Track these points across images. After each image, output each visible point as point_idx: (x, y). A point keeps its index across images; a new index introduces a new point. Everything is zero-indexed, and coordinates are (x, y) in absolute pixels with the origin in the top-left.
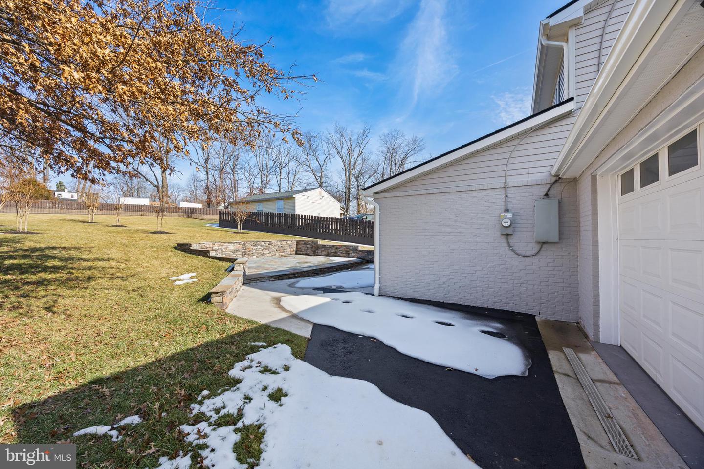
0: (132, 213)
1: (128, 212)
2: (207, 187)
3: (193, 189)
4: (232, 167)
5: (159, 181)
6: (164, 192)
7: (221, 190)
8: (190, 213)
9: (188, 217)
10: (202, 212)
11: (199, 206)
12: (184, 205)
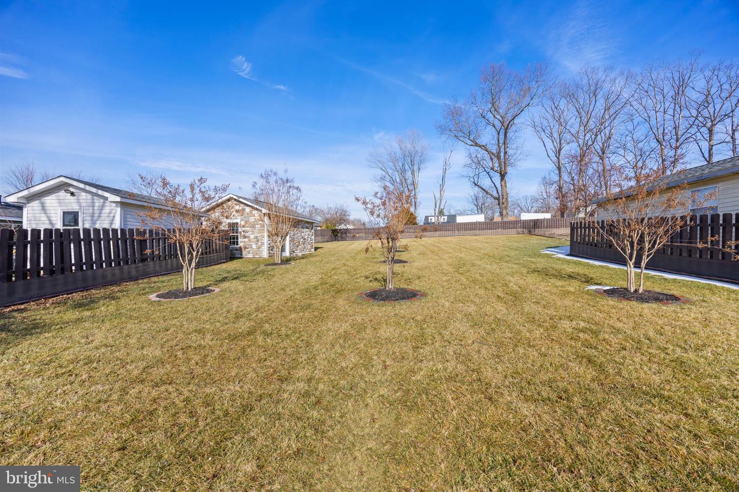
0: (465, 232)
1: (461, 232)
2: (560, 188)
3: (545, 197)
4: (601, 153)
5: (499, 192)
6: (503, 203)
7: (582, 189)
8: (533, 227)
9: (530, 233)
10: (550, 224)
11: (548, 216)
12: (525, 217)
